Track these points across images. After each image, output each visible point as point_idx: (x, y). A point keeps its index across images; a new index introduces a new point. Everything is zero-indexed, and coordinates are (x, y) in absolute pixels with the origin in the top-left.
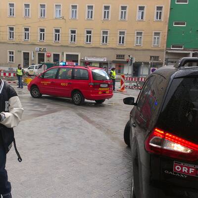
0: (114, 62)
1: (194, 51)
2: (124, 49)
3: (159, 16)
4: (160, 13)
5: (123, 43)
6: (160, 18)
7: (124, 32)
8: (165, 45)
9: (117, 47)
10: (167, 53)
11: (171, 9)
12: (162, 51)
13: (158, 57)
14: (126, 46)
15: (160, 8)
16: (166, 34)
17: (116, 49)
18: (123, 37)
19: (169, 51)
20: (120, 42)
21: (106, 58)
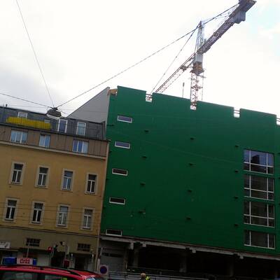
1: (136, 240)
2: (40, 231)
3: (91, 187)
4: (93, 183)
5: (39, 220)
6: (93, 191)
7: (42, 204)
8: (99, 228)
9: (30, 227)
10: (100, 239)
11: (107, 179)
12: (94, 236)
13: (89, 245)
14: (43, 225)
15: (92, 177)
16: (101, 212)
17: (29, 229)
18: (40, 212)
19: (104, 238)
20: (34, 220)
21: (9, 244)
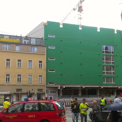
0: (15, 94)
2: (21, 85)
3: (40, 66)
4: (41, 64)
5: (20, 81)
6: (41, 67)
7: (21, 75)
8: (45, 82)
9: (16, 84)
10: (47, 87)
11: (47, 62)
12: (44, 86)
13: (42, 89)
14: (22, 83)
15: (41, 62)
16: (46, 76)
17: (16, 85)
18: (20, 78)
20: (18, 81)
21: (9, 92)
